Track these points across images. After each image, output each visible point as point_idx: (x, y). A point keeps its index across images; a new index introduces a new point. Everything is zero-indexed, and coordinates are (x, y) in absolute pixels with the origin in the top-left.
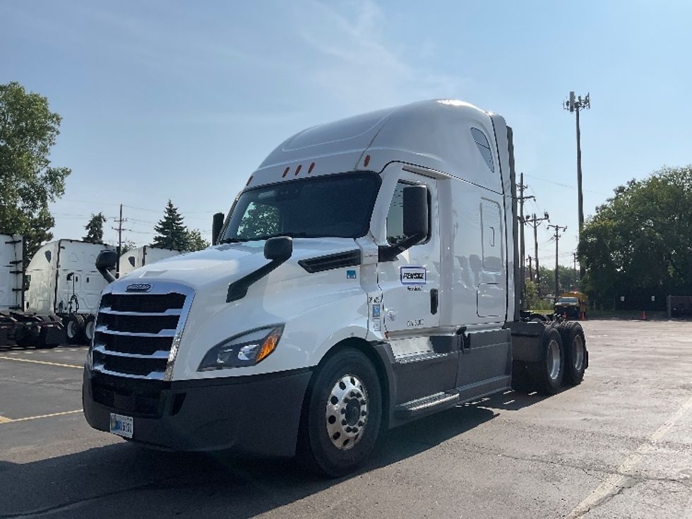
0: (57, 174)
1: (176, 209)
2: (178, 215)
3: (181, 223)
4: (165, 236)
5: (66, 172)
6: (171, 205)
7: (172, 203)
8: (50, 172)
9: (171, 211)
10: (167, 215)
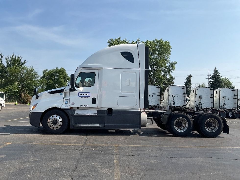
0: (173, 64)
1: (217, 70)
2: (218, 73)
3: (220, 75)
4: (213, 81)
5: (176, 63)
6: (215, 69)
7: (216, 68)
8: (170, 64)
9: (216, 71)
10: (214, 73)
